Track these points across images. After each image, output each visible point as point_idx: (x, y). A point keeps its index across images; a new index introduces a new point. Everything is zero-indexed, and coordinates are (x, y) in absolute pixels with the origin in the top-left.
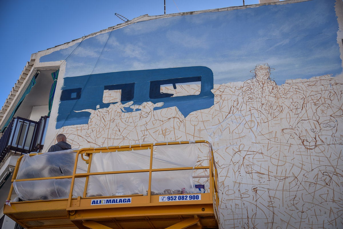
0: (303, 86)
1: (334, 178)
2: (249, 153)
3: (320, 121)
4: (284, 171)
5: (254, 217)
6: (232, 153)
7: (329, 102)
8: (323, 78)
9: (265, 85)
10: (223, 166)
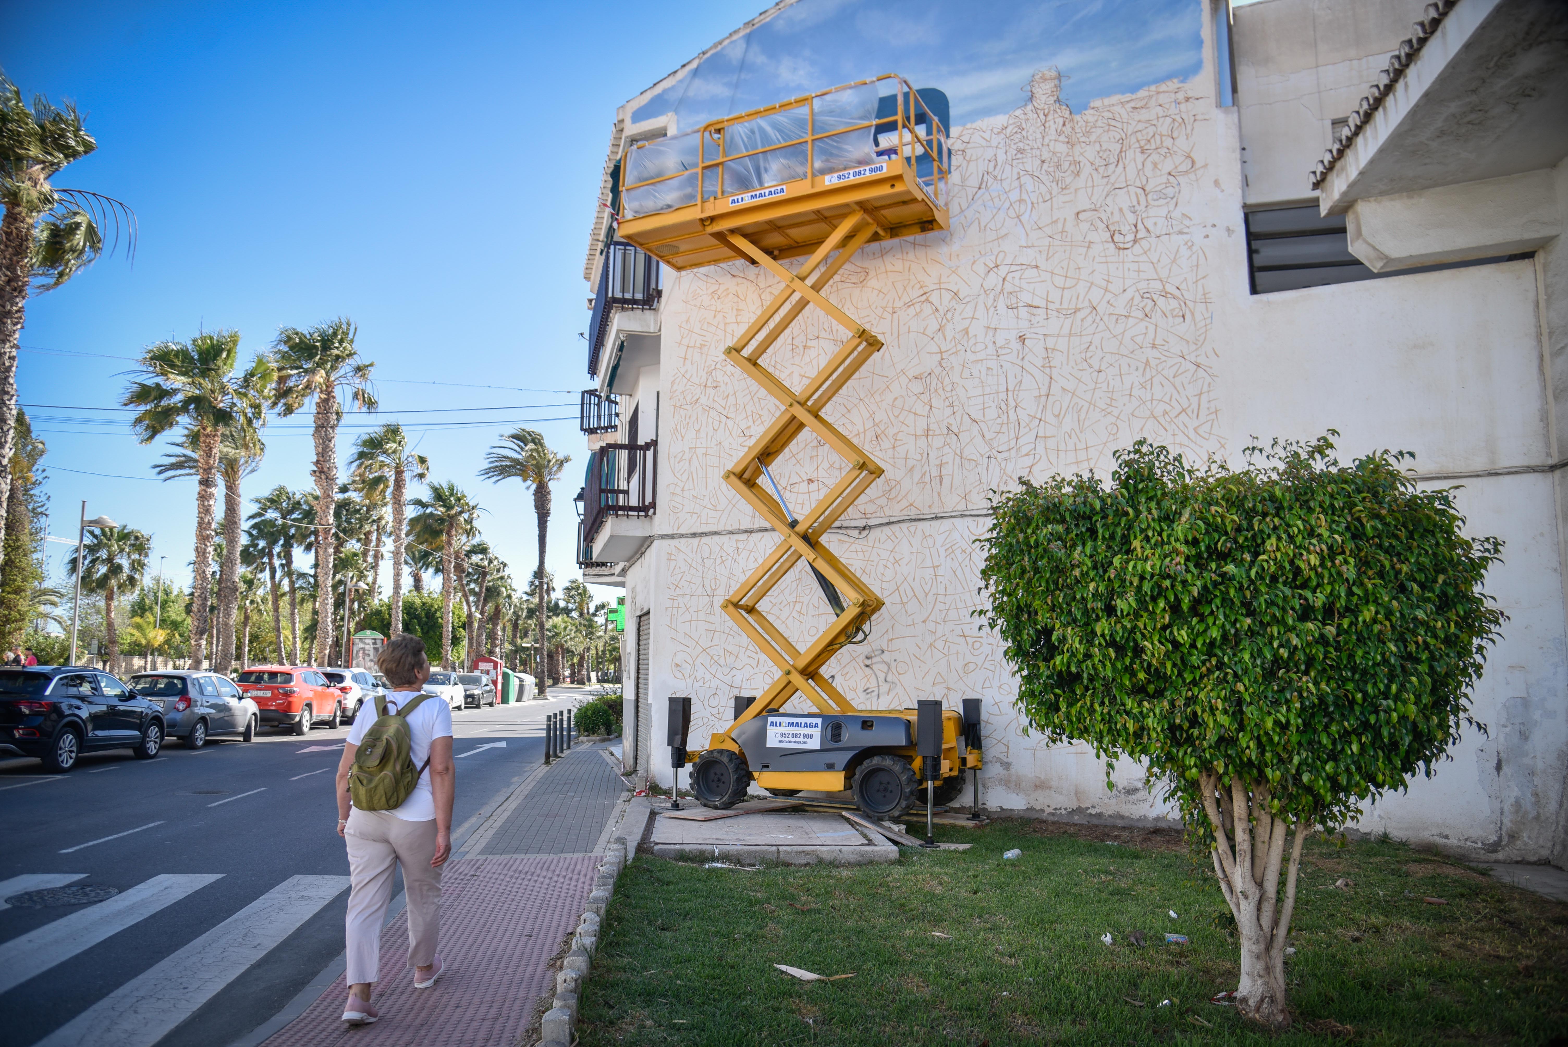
0: (1123, 111)
1: (1161, 302)
3: (1147, 188)
4: (1074, 299)
5: (1017, 388)
6: (982, 270)
7: (1168, 142)
8: (1163, 87)
9: (1050, 117)
10: (967, 300)
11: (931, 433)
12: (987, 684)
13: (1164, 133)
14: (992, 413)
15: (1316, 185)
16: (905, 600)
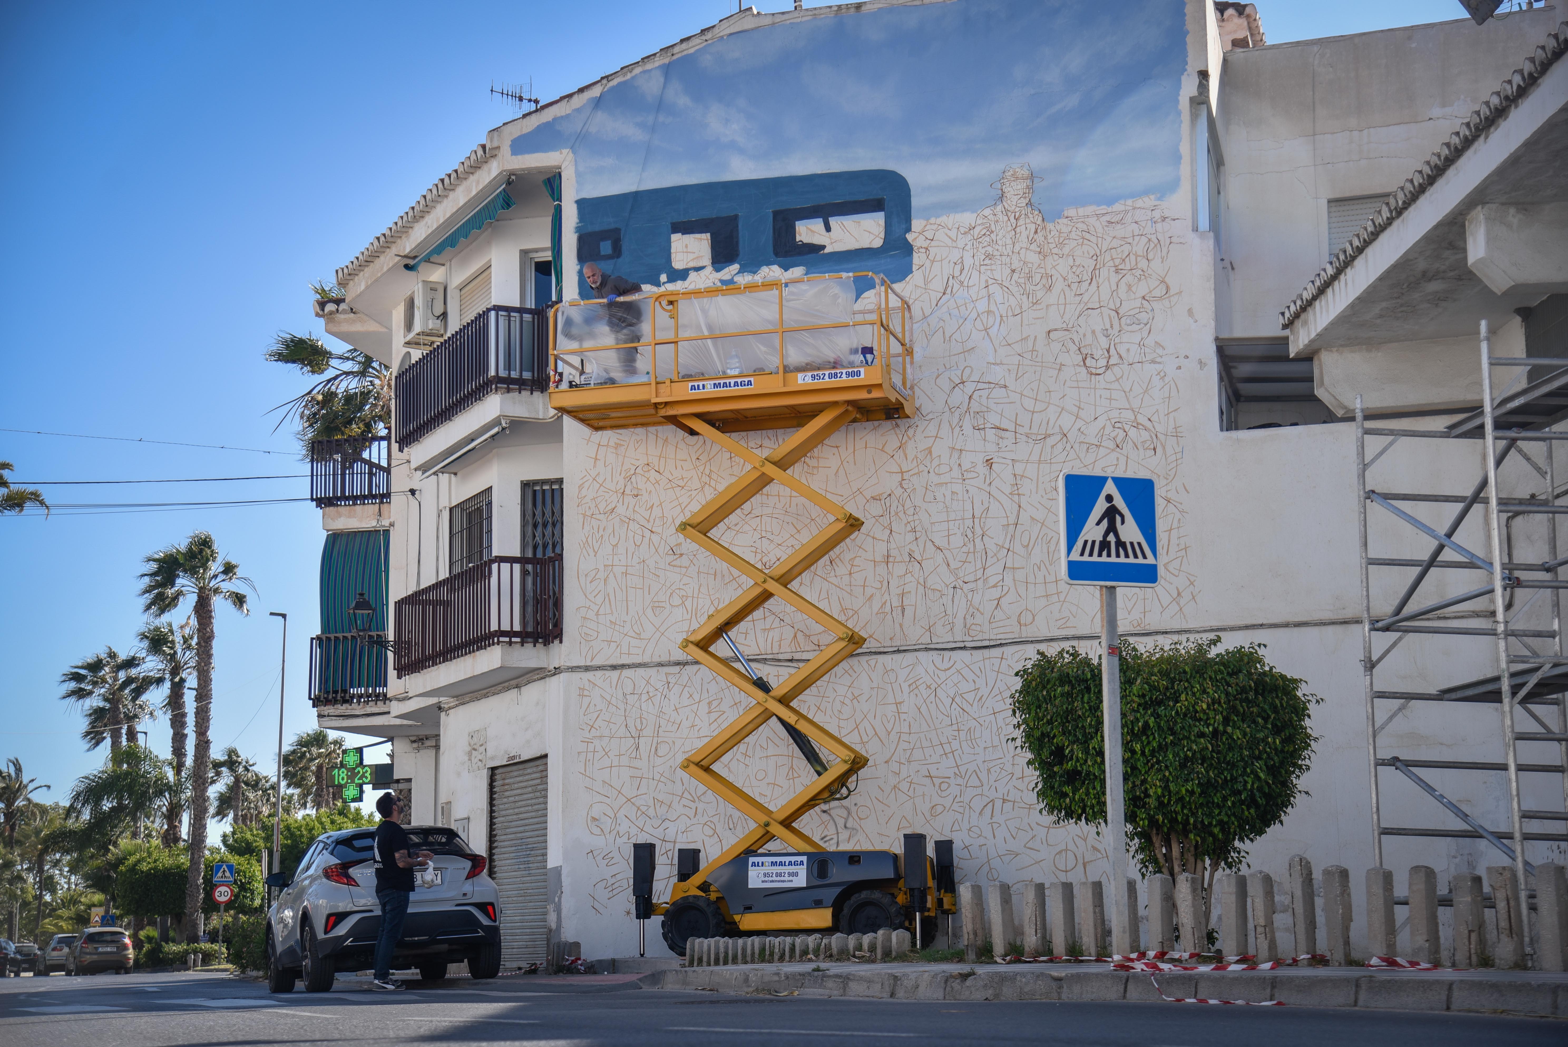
0: (1097, 225)
1: (1133, 432)
2: (980, 386)
3: (1121, 312)
4: (1044, 423)
5: (984, 515)
6: (947, 387)
7: (1143, 264)
8: (1139, 203)
9: (1021, 222)
11: (891, 559)
12: (956, 827)
13: (1140, 253)
14: (957, 540)
15: (1285, 327)
16: (865, 739)
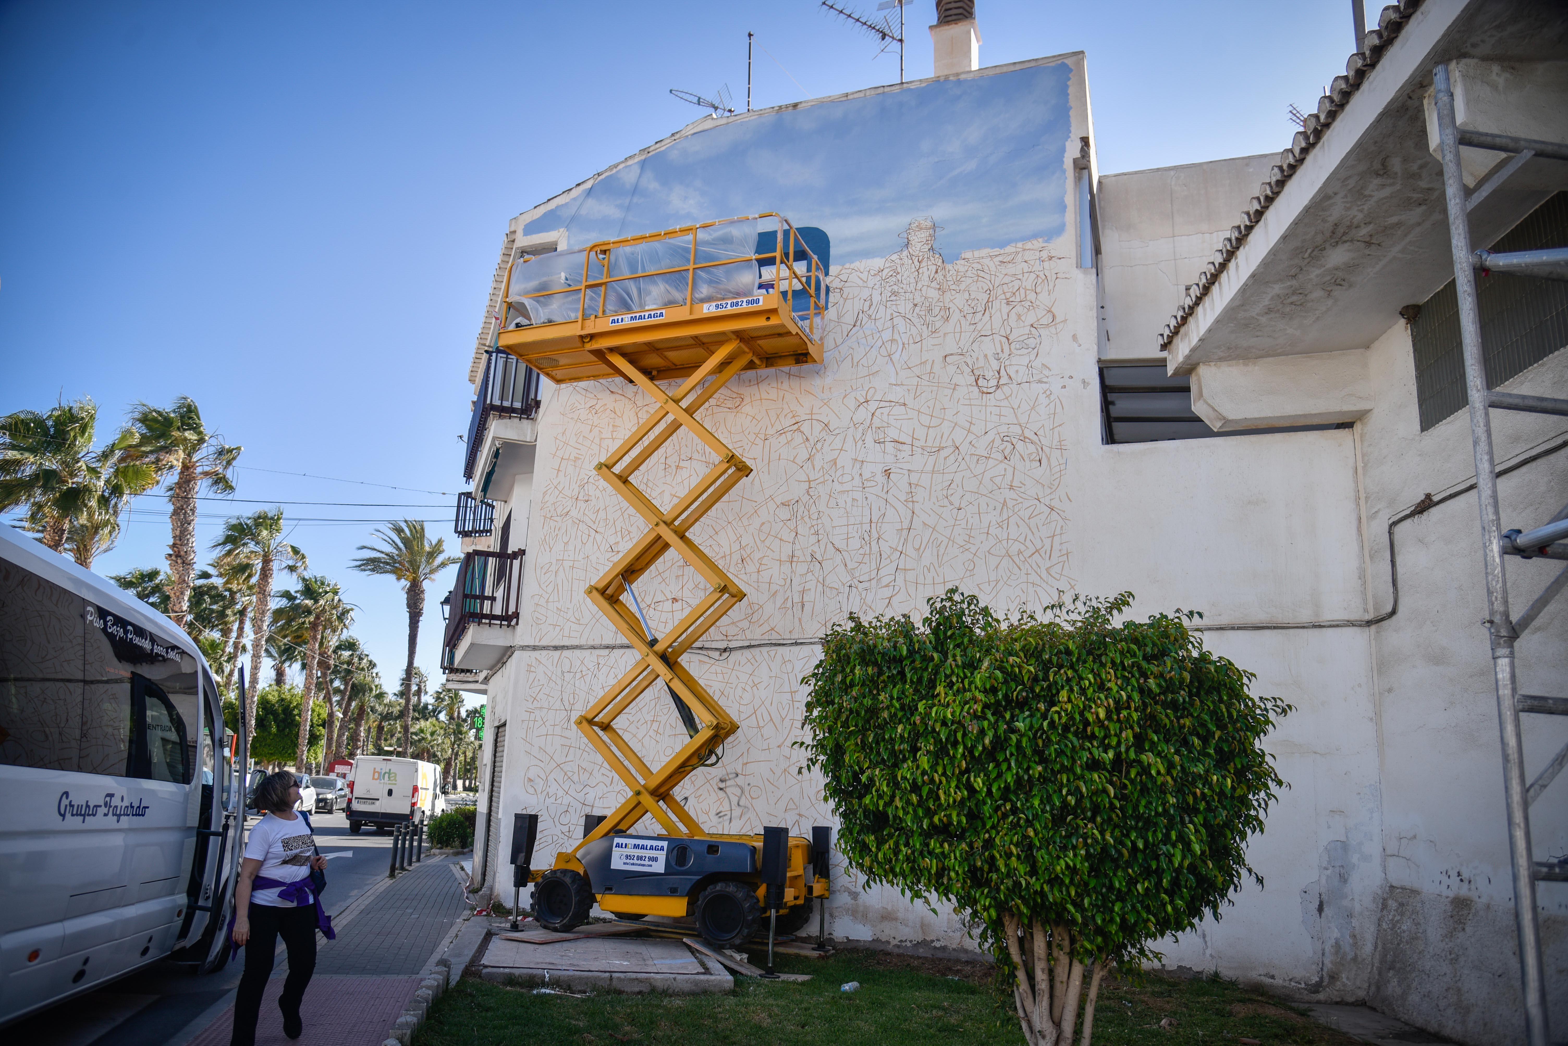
0: (991, 264)
1: (1020, 446)
2: (882, 404)
3: (1011, 338)
4: (939, 437)
5: (880, 520)
6: (852, 405)
7: (1032, 296)
8: (1029, 245)
9: (924, 264)
10: (837, 432)
11: (795, 559)
13: (1029, 287)
14: (855, 543)
15: (1164, 347)
16: (761, 724)
